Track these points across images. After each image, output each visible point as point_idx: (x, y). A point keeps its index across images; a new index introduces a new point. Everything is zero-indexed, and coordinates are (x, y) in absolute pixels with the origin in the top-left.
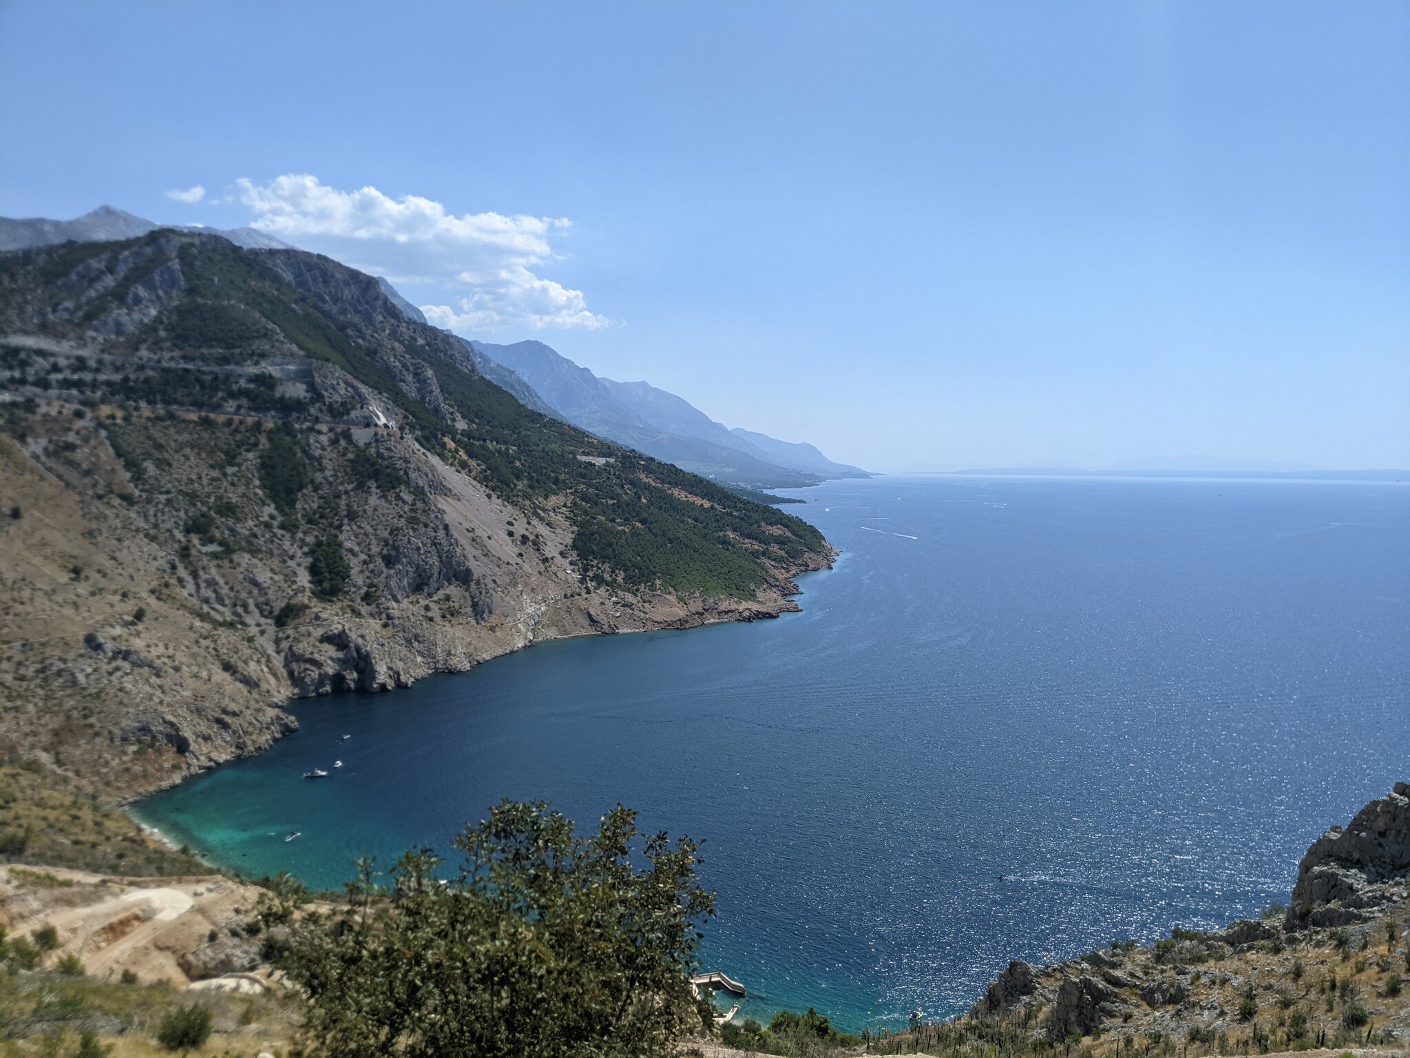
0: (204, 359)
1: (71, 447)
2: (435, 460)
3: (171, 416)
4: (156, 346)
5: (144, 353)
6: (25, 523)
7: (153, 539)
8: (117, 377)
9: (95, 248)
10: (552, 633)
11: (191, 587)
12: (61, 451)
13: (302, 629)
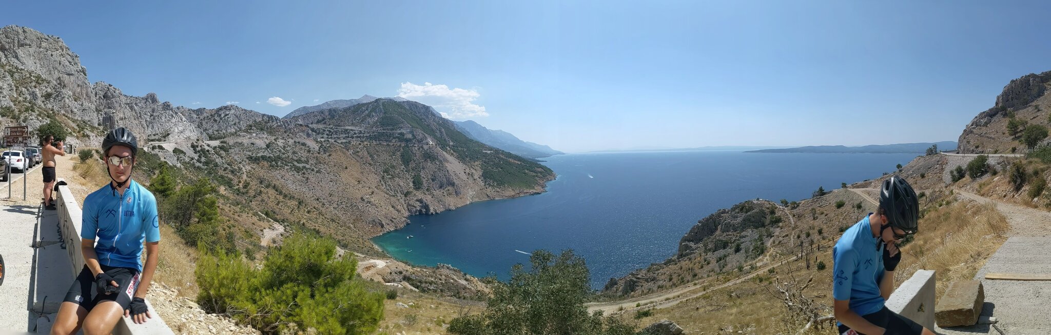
0: (387, 129)
1: (358, 152)
2: (445, 153)
3: (380, 144)
4: (377, 127)
5: (374, 129)
6: (348, 170)
7: (376, 174)
8: (368, 135)
9: (364, 105)
10: (477, 200)
11: (384, 186)
12: (356, 153)
13: (411, 198)
